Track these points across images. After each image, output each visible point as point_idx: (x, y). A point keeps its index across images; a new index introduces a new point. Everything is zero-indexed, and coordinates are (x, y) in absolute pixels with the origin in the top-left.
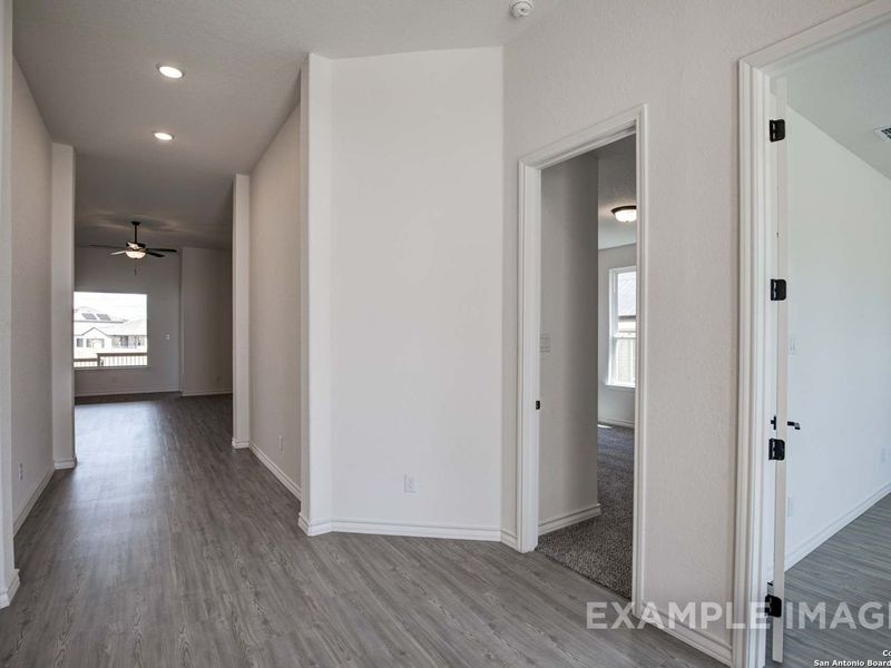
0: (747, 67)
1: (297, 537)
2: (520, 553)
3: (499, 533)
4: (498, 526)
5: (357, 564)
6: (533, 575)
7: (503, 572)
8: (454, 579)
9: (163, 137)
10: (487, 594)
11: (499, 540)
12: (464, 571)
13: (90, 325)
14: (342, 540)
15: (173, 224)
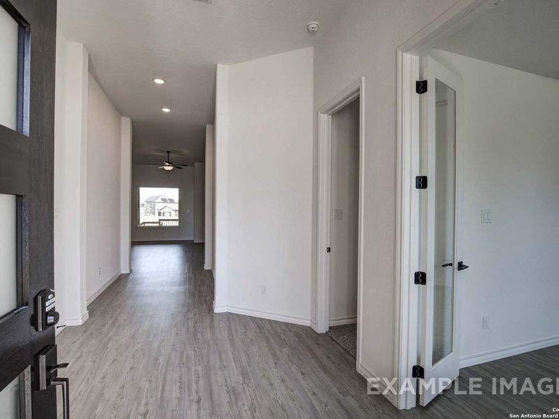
0: (400, 52)
1: (209, 313)
2: (316, 333)
3: (310, 322)
4: (309, 318)
5: (230, 328)
6: (316, 345)
7: (300, 341)
8: (272, 340)
9: (166, 110)
10: (284, 349)
11: (309, 325)
12: (280, 337)
13: (165, 204)
14: (230, 316)
15: (186, 151)
